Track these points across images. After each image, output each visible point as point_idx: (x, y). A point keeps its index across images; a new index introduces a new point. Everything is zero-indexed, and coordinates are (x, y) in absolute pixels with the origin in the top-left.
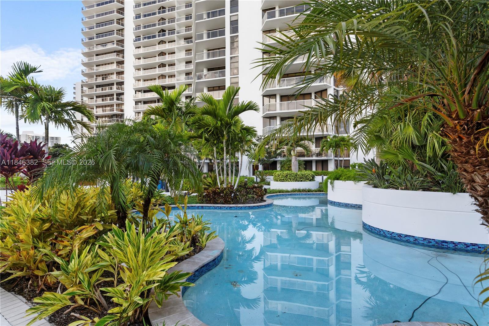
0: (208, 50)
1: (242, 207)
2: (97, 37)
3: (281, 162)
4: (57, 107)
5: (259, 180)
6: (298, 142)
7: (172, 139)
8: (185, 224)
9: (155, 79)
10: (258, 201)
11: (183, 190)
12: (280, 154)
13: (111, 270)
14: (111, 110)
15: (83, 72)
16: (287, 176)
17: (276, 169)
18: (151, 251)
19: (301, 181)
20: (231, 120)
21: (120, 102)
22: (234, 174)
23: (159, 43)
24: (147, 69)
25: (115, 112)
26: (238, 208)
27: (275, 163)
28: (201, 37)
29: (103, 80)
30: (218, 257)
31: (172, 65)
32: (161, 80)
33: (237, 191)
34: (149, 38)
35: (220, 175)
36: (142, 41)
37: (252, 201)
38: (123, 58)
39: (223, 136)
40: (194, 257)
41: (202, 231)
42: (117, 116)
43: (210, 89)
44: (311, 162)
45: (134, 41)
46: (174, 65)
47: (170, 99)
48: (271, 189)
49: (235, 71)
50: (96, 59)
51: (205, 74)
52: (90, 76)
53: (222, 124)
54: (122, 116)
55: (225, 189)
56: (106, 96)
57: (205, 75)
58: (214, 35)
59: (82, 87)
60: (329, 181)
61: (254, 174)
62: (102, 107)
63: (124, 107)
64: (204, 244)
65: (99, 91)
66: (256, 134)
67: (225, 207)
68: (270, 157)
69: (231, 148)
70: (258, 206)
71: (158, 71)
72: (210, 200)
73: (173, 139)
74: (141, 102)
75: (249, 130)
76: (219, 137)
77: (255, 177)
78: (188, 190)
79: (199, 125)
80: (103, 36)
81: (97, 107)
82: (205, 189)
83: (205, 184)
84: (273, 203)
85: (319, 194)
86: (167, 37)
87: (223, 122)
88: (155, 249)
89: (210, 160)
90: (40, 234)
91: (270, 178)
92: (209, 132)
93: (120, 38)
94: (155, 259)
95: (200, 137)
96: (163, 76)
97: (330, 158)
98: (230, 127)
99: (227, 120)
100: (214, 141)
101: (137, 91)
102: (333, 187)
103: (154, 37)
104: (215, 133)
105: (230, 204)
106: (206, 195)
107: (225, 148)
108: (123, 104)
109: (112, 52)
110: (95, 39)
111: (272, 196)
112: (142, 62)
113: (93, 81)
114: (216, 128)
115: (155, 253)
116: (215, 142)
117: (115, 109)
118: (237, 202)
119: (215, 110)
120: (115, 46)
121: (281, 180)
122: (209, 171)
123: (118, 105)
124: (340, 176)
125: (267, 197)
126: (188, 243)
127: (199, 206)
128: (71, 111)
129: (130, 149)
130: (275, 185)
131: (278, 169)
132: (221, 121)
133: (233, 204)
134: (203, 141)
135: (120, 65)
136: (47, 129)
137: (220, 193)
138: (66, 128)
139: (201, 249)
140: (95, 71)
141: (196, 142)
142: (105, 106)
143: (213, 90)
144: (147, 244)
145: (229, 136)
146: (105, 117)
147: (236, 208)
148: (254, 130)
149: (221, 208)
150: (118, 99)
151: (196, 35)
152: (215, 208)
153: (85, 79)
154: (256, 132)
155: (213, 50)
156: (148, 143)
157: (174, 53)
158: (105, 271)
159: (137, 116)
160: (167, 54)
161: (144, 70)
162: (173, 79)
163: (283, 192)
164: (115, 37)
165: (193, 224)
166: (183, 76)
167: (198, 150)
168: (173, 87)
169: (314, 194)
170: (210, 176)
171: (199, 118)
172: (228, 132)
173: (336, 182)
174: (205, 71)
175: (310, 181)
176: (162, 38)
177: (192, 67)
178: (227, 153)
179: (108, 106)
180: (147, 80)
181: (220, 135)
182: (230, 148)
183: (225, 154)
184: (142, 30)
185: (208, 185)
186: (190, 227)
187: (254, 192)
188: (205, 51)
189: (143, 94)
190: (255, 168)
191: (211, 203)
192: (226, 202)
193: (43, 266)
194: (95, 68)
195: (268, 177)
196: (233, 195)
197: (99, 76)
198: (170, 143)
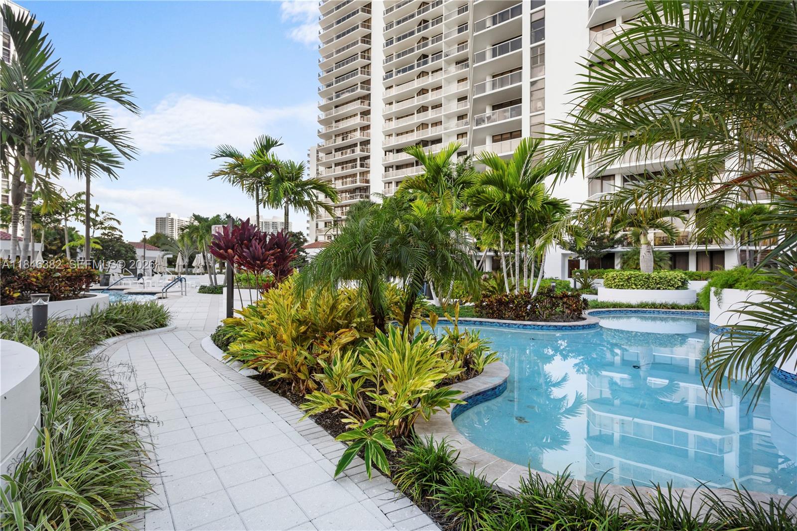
0: (494, 77)
1: (543, 326)
2: (337, 82)
3: (623, 255)
4: (297, 186)
5: (579, 285)
6: (653, 218)
7: (440, 227)
8: (455, 339)
9: (412, 131)
10: (572, 318)
11: (452, 297)
12: (620, 242)
13: (374, 380)
14: (353, 182)
15: (319, 132)
16: (629, 278)
17: (613, 268)
18: (417, 359)
19: (659, 289)
20: (528, 191)
21: (365, 169)
22: (532, 274)
23: (419, 77)
24: (402, 117)
25: (358, 184)
26: (536, 327)
27: (611, 257)
28: (482, 57)
29: (343, 140)
30: (500, 386)
31: (436, 106)
32: (421, 131)
33: (535, 300)
34: (404, 71)
35: (509, 275)
36: (394, 77)
37: (562, 318)
38: (369, 106)
39: (514, 215)
40: (466, 381)
41: (479, 351)
42: (360, 189)
43: (495, 138)
44: (686, 254)
45: (384, 79)
46: (441, 105)
47: (435, 165)
48: (599, 301)
49: (539, 104)
50: (334, 113)
51: (488, 115)
52: (326, 136)
53: (512, 197)
54: (366, 189)
55: (517, 297)
56: (347, 162)
57: (489, 118)
58: (504, 50)
59: (318, 153)
60: (713, 289)
61: (570, 276)
62: (342, 178)
63: (371, 177)
64: (481, 367)
65: (339, 157)
66: (569, 210)
67: (515, 324)
68: (601, 246)
69: (528, 234)
70: (570, 326)
71: (417, 119)
72: (493, 314)
73: (442, 226)
74: (392, 167)
75: (557, 204)
76: (507, 218)
77: (572, 281)
78: (459, 297)
79: (478, 200)
80: (343, 80)
81: (336, 179)
82: (485, 296)
83: (486, 289)
84: (598, 323)
85: (696, 314)
86: (431, 64)
87: (514, 195)
88: (422, 359)
89: (496, 252)
90: (298, 337)
91: (598, 283)
92: (493, 210)
93: (366, 77)
94: (421, 371)
95: (479, 218)
96: (423, 126)
97: (730, 247)
98: (525, 202)
99: (520, 192)
100: (500, 223)
101: (388, 151)
102: (720, 300)
103: (412, 68)
104: (501, 211)
105: (524, 320)
106: (487, 305)
107: (517, 234)
108: (368, 172)
109: (355, 100)
110: (334, 85)
111: (600, 312)
112: (395, 108)
113: (331, 144)
114: (503, 204)
115: (422, 363)
116: (502, 225)
117: (358, 180)
118: (536, 319)
119: (501, 177)
120: (359, 91)
121: (617, 287)
122: (493, 269)
123: (362, 174)
124: (737, 281)
125: (590, 314)
126: (460, 363)
127: (475, 322)
128: (313, 190)
129: (391, 240)
130: (606, 294)
131: (616, 267)
132: (511, 193)
133: (528, 320)
134: (484, 223)
135: (365, 117)
136: (287, 214)
137: (508, 303)
138: (307, 212)
139: (477, 373)
140: (334, 129)
141: (472, 225)
142: (346, 177)
143: (502, 140)
144: (414, 351)
145: (523, 216)
146: (346, 191)
147: (534, 327)
148: (565, 204)
149: (509, 325)
150: (362, 166)
151: (474, 55)
152: (501, 325)
153: (322, 142)
154: (569, 206)
155: (502, 74)
156: (411, 234)
157: (441, 87)
158: (367, 379)
159: (387, 189)
160: (430, 91)
161: (398, 119)
162: (439, 127)
163: (620, 307)
164: (360, 77)
165: (466, 340)
166: (455, 121)
167: (476, 236)
168: (438, 141)
169: (682, 313)
170: (494, 277)
171: (477, 190)
172: (523, 209)
173: (726, 292)
174: (489, 111)
175: (677, 288)
176: (422, 68)
177: (467, 106)
178: (521, 241)
179: (350, 176)
180: (402, 134)
181: (509, 215)
182: (526, 234)
183: (517, 244)
184: (395, 60)
185: (490, 291)
186: (462, 343)
187: (564, 303)
188: (489, 79)
189: (396, 155)
190: (573, 265)
191: (495, 318)
192: (518, 317)
193: (304, 369)
194: (334, 124)
195: (596, 280)
196: (529, 307)
197: (339, 135)
198: (437, 232)
